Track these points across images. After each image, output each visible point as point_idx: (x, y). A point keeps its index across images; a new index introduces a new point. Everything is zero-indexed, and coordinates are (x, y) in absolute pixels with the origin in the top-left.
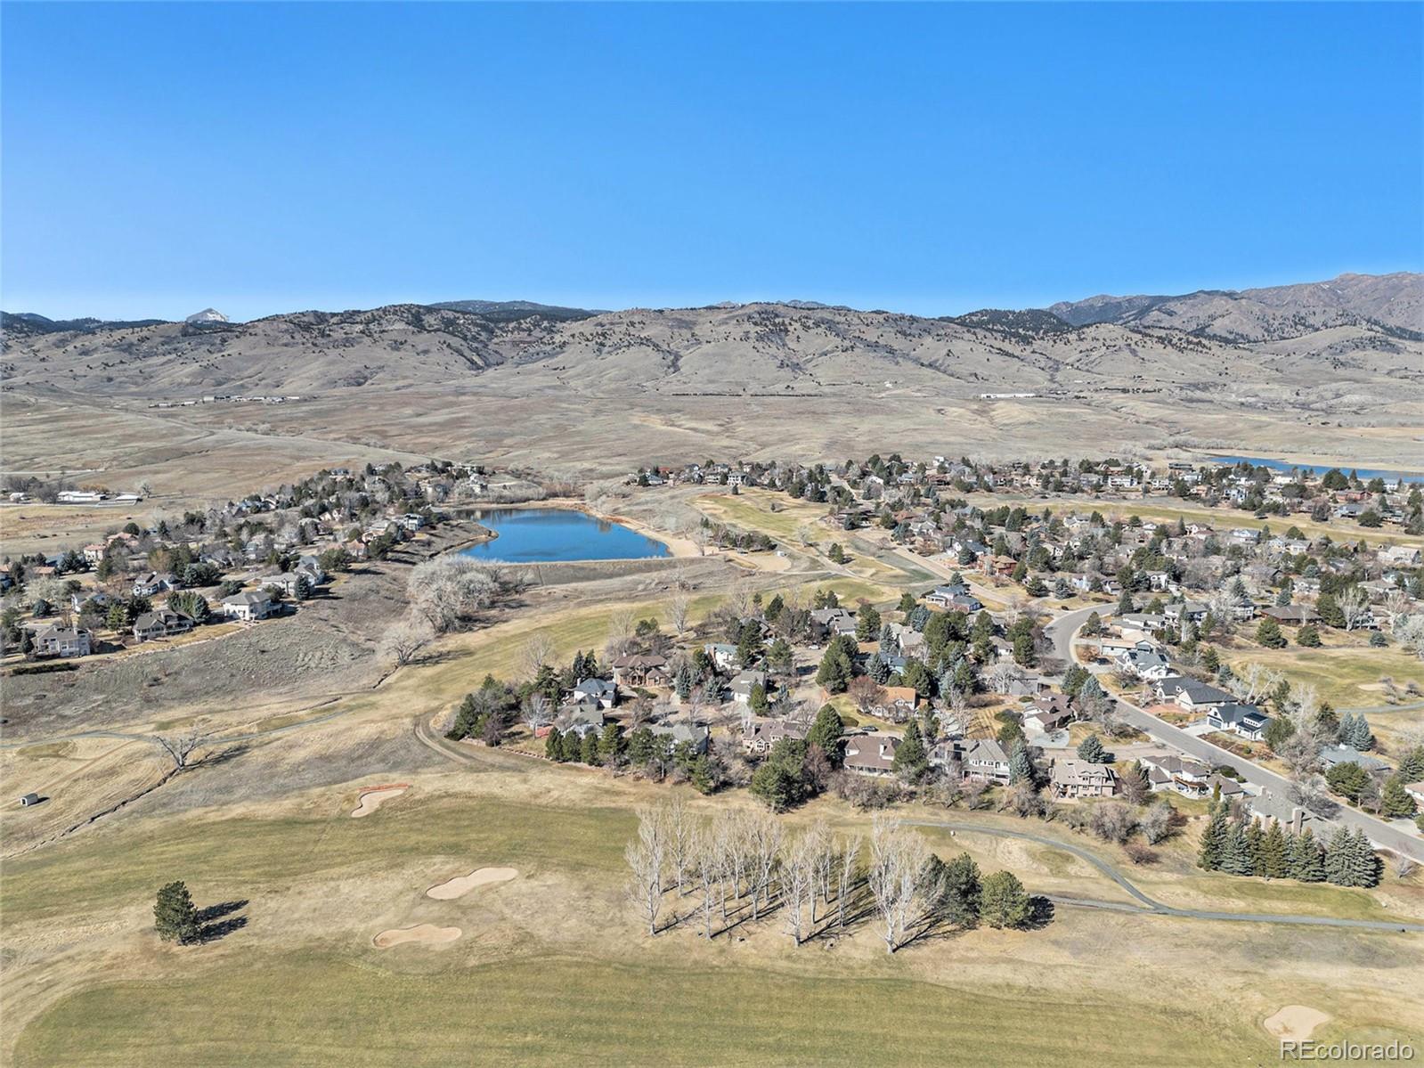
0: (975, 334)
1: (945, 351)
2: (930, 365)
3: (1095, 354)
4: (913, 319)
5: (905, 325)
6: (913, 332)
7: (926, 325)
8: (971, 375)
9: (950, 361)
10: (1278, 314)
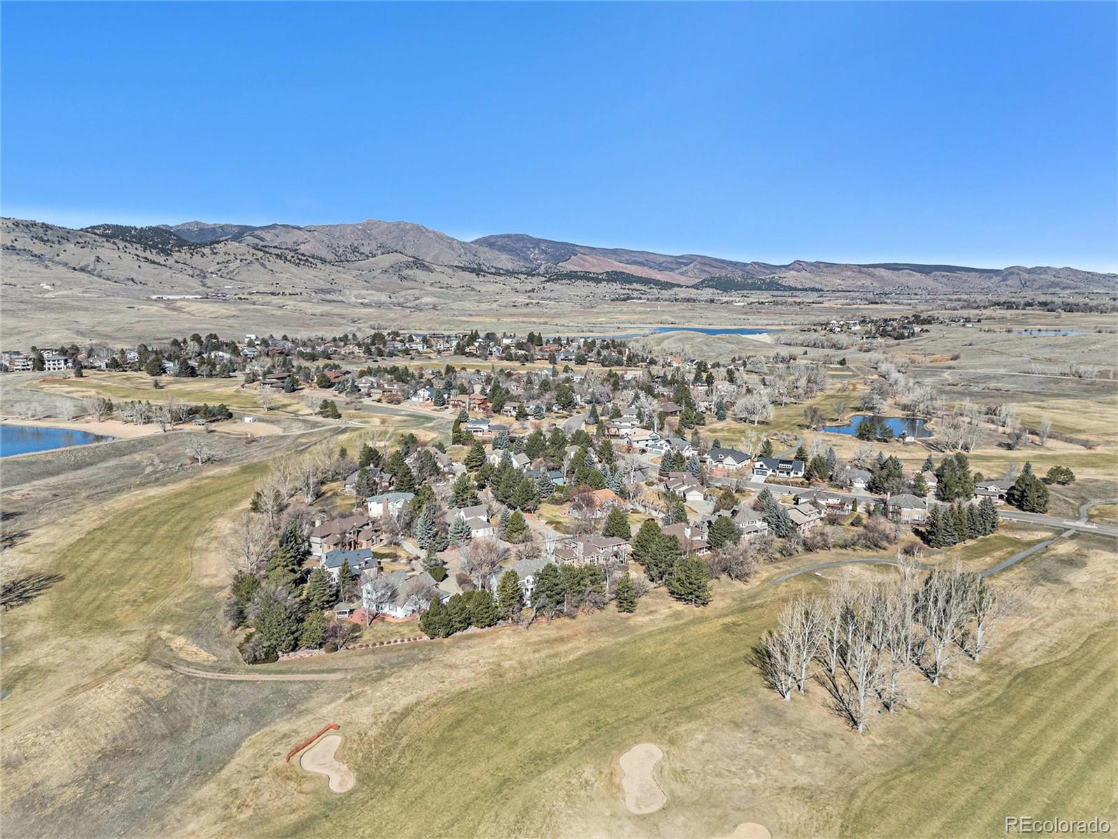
0: (114, 243)
1: (93, 258)
2: (82, 270)
3: (232, 266)
4: (46, 227)
5: (41, 232)
6: (51, 238)
7: (61, 233)
8: (128, 279)
9: (100, 266)
10: (341, 243)
